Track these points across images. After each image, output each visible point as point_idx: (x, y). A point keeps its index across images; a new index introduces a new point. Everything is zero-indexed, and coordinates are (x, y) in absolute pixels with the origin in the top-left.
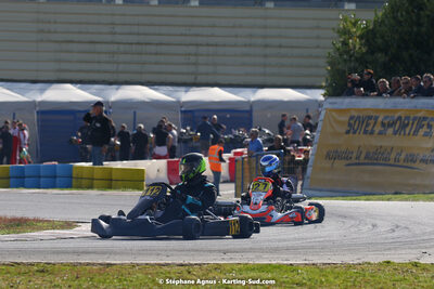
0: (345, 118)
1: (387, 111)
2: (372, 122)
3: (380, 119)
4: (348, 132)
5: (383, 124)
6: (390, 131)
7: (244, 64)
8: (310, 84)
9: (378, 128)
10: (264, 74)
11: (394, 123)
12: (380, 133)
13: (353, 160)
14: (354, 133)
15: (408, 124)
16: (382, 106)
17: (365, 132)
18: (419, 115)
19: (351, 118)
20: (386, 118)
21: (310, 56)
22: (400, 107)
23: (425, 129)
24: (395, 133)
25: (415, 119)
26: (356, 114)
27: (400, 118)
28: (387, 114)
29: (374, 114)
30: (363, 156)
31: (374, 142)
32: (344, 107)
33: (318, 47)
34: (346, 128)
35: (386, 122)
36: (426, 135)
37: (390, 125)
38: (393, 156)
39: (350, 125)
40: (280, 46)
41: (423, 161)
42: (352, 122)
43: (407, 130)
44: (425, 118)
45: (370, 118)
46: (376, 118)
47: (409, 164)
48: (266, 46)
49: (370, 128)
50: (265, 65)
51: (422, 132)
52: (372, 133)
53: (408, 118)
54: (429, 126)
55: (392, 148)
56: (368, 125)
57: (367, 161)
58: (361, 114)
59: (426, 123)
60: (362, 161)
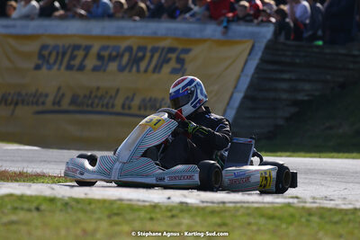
0: (33, 47)
1: (109, 38)
2: (80, 53)
3: (95, 50)
4: (38, 67)
5: (100, 57)
6: (113, 66)
9: (91, 62)
11: (119, 56)
12: (95, 69)
14: (50, 69)
15: (142, 58)
16: (96, 32)
17: (69, 67)
18: (166, 44)
19: (44, 47)
20: (104, 48)
22: (127, 33)
23: (173, 64)
24: (121, 69)
25: (154, 50)
26: (51, 42)
27: (129, 49)
28: (105, 43)
29: (84, 43)
30: (66, 100)
31: (86, 81)
32: (29, 31)
34: (36, 61)
35: (106, 54)
36: (174, 71)
37: (112, 58)
38: (119, 102)
39: (41, 56)
42: (46, 53)
43: (143, 65)
44: (172, 50)
45: (77, 47)
46: (88, 49)
49: (77, 62)
52: (81, 68)
53: (142, 49)
54: (181, 61)
55: (118, 91)
56: (73, 57)
57: (72, 108)
58: (60, 43)
59: (173, 56)
60: (65, 107)
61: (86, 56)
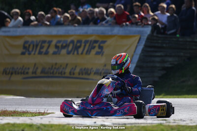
0: (20, 42)
1: (61, 36)
2: (46, 45)
3: (54, 43)
4: (23, 54)
5: (56, 47)
6: (64, 51)
9: (52, 50)
11: (67, 46)
12: (54, 53)
13: (30, 75)
14: (30, 54)
15: (80, 47)
17: (40, 53)
18: (93, 38)
19: (26, 42)
20: (59, 42)
23: (97, 49)
24: (69, 53)
25: (86, 42)
26: (30, 40)
27: (72, 42)
28: (59, 39)
29: (48, 39)
30: (39, 71)
31: (49, 60)
32: (18, 34)
34: (21, 50)
35: (60, 45)
36: (98, 53)
37: (63, 47)
38: (68, 70)
39: (25, 47)
42: (27, 45)
43: (80, 50)
44: (96, 42)
45: (44, 42)
46: (50, 42)
47: (84, 76)
49: (44, 50)
51: (93, 52)
52: (47, 53)
53: (79, 41)
54: (101, 47)
55: (67, 65)
56: (42, 47)
57: (42, 75)
58: (35, 40)
59: (97, 45)
60: (38, 74)
61: (49, 47)
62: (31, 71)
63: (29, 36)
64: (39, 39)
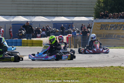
0: (100, 25)
2: (107, 26)
3: (110, 25)
4: (101, 29)
5: (110, 27)
6: (113, 29)
7: (70, 10)
8: (90, 15)
9: (109, 28)
10: (77, 13)
11: (114, 27)
12: (110, 29)
15: (118, 27)
16: (110, 22)
17: (105, 29)
19: (102, 25)
21: (89, 7)
22: (115, 22)
25: (119, 25)
26: (103, 24)
27: (115, 25)
28: (112, 24)
29: (108, 24)
30: (105, 36)
31: (108, 32)
32: (99, 22)
33: (92, 5)
34: (100, 28)
35: (111, 26)
37: (113, 27)
38: (113, 36)
40: (81, 5)
41: (122, 37)
42: (102, 26)
43: (117, 28)
45: (107, 25)
47: (118, 38)
48: (77, 5)
49: (107, 28)
50: (77, 10)
51: (121, 29)
52: (107, 29)
53: (117, 25)
55: (113, 34)
56: (106, 27)
57: (106, 37)
59: (123, 26)
60: (105, 37)
62: (102, 36)
63: (103, 23)
64: (105, 24)
